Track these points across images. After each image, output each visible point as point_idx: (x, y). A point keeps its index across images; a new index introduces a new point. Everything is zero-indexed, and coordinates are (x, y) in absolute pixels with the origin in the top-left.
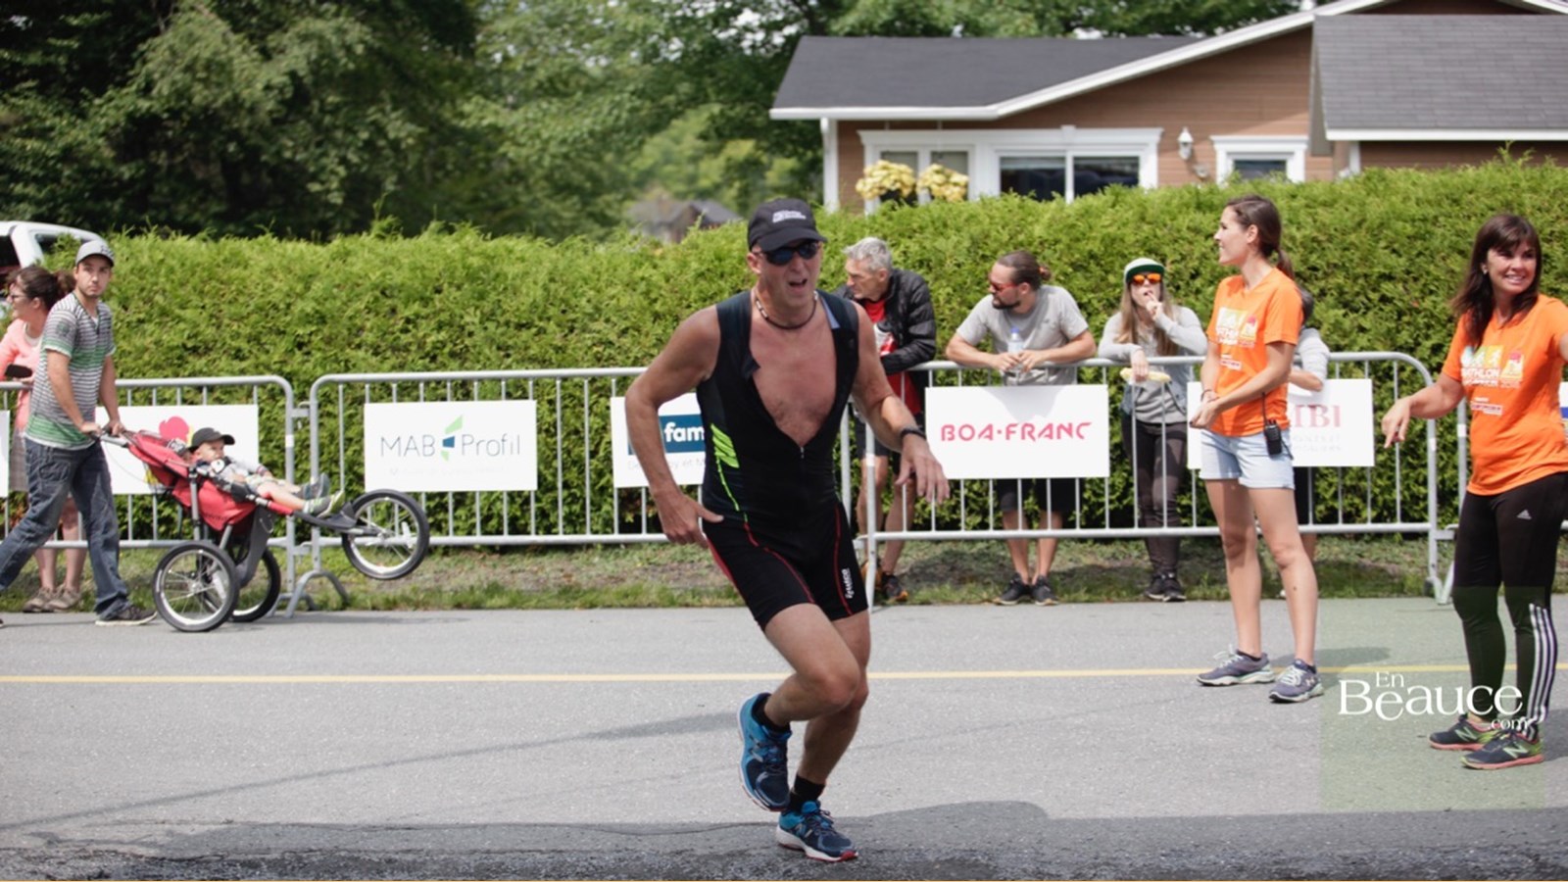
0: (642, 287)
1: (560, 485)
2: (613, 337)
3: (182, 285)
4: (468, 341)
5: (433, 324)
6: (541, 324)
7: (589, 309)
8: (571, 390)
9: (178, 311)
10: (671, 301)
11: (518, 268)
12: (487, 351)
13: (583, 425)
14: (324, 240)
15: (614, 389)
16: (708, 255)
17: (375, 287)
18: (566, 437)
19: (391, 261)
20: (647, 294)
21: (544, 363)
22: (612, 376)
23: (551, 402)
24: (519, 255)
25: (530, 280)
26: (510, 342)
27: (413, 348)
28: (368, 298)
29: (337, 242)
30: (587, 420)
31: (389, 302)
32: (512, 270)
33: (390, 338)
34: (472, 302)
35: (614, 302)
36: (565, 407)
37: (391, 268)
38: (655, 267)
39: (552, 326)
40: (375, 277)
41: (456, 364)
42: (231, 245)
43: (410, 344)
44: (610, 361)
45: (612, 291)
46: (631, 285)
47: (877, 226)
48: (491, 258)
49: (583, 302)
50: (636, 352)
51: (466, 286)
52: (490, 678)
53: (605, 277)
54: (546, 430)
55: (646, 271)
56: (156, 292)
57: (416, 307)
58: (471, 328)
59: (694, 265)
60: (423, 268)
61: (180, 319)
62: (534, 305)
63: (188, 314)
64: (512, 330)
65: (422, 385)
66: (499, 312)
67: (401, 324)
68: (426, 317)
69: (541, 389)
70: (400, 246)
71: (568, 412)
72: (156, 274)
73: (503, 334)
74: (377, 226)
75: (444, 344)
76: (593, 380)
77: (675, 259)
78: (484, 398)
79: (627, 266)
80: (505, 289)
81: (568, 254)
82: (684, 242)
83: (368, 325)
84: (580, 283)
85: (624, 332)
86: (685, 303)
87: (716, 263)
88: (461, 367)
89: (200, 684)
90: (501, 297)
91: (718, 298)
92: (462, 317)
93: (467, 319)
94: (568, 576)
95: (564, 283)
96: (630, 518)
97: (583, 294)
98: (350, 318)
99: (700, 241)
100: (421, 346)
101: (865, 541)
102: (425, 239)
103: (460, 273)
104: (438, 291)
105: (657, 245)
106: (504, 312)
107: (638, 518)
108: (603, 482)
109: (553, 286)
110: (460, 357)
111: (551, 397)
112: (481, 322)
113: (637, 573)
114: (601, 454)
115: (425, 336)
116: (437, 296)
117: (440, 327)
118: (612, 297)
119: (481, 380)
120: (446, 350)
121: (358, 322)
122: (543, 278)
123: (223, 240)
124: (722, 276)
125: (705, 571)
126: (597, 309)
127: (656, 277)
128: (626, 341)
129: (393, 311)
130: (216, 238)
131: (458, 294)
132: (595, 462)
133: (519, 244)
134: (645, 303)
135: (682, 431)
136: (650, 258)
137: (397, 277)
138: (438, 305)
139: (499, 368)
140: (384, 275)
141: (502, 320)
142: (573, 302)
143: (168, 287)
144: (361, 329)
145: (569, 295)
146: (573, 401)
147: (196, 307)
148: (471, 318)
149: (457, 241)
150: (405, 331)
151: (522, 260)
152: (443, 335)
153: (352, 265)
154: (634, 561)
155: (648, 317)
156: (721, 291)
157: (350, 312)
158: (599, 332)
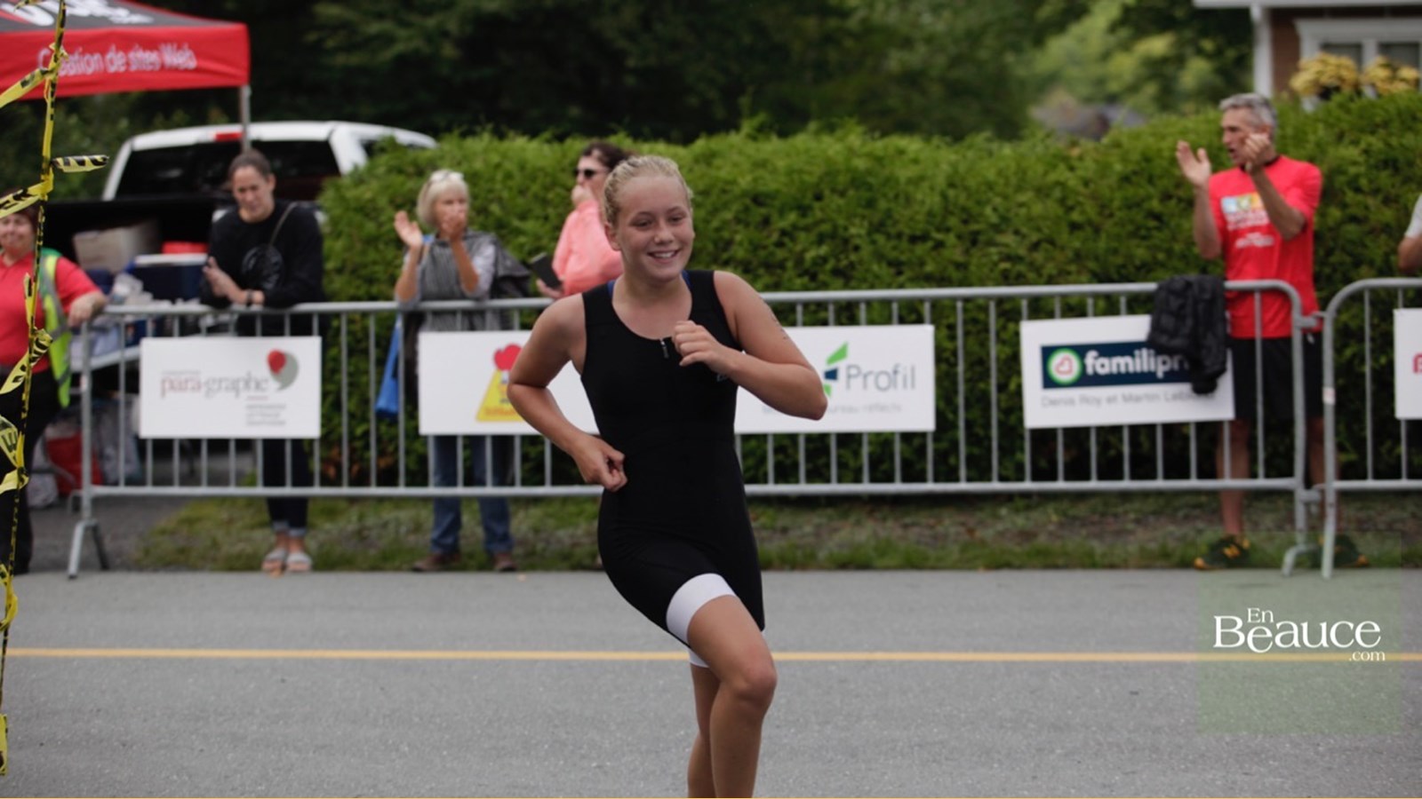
0: (1057, 193)
1: (961, 424)
2: (1022, 252)
3: (522, 192)
4: (853, 257)
5: (813, 236)
6: (939, 236)
7: (994, 219)
8: (974, 314)
9: (516, 223)
10: (1091, 210)
11: (912, 171)
12: (875, 267)
13: (988, 354)
14: (687, 140)
15: (1025, 311)
16: (1135, 156)
17: (745, 194)
18: (970, 366)
19: (762, 164)
20: (1062, 201)
21: (943, 281)
22: (1022, 296)
23: (952, 327)
24: (912, 155)
25: (925, 185)
26: (903, 258)
27: (790, 264)
28: (736, 207)
29: (701, 144)
30: (994, 350)
31: (763, 211)
32: (904, 173)
33: (762, 253)
34: (860, 211)
35: (1023, 211)
36: (967, 334)
37: (760, 172)
38: (1072, 169)
39: (951, 239)
40: (745, 182)
41: (840, 282)
42: (576, 144)
43: (785, 260)
44: (1020, 280)
45: (1022, 198)
46: (1042, 192)
47: (1331, 120)
48: (879, 160)
49: (988, 211)
50: (1050, 269)
51: (851, 193)
52: (879, 656)
53: (1014, 180)
54: (943, 359)
55: (1061, 174)
56: (492, 201)
57: (792, 217)
58: (857, 241)
59: (1118, 167)
60: (800, 172)
61: (519, 232)
62: (930, 214)
63: (530, 225)
64: (904, 244)
65: (799, 309)
66: (889, 222)
67: (775, 237)
68: (807, 229)
69: (940, 314)
70: (772, 146)
71: (972, 340)
72: (492, 179)
73: (895, 248)
74: (747, 126)
75: (825, 260)
76: (1000, 301)
77: (1096, 161)
78: (872, 322)
79: (1040, 169)
80: (897, 197)
81: (970, 154)
82: (1105, 140)
83: (738, 238)
84: (983, 188)
85: (1035, 247)
86: (1107, 212)
87: (1144, 165)
88: (846, 287)
89: (536, 661)
90: (892, 205)
91: (1146, 206)
92: (846, 229)
93: (853, 231)
94: (971, 531)
95: (966, 189)
96: (1043, 464)
97: (988, 201)
98: (718, 230)
99: (1125, 140)
100: (799, 260)
101: (1323, 492)
102: (802, 140)
103: (842, 180)
104: (819, 197)
105: (1074, 144)
106: (896, 223)
107: (1053, 463)
108: (1013, 419)
109: (951, 193)
110: (846, 277)
111: (951, 320)
112: (869, 234)
113: (1051, 528)
114: (1012, 386)
115: (804, 251)
116: (817, 205)
117: (821, 240)
118: (1021, 205)
119: (869, 302)
120: (829, 266)
121: (726, 234)
122: (941, 181)
123: (569, 142)
124: (1151, 180)
125: (1130, 526)
126: (1005, 219)
127: (1072, 181)
128: (1039, 257)
129: (766, 222)
130: (560, 138)
131: (841, 202)
132: (1003, 397)
133: (913, 144)
134: (1060, 211)
135: (1105, 361)
136: (1066, 159)
137: (771, 184)
138: (819, 214)
139: (889, 286)
140: (755, 180)
141: (893, 231)
142: (975, 210)
143: (505, 194)
144: (729, 243)
145: (970, 204)
146: (976, 325)
147: (537, 218)
148: (857, 230)
149: (841, 140)
150: (780, 244)
151: (916, 161)
152: (824, 250)
153: (719, 168)
154: (1051, 515)
155: (1065, 229)
156: (1149, 198)
157: (715, 223)
158: (1006, 245)
